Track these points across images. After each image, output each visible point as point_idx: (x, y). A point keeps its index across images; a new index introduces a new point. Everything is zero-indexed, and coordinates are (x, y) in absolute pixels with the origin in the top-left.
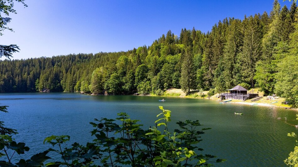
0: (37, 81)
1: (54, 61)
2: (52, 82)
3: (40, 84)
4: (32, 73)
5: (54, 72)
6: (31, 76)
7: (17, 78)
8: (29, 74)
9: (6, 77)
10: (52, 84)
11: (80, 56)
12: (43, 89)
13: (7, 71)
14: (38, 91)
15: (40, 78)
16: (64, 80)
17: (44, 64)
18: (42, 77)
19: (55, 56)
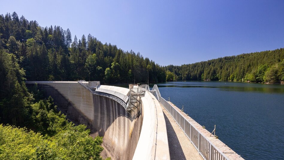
0: (202, 74)
1: (210, 63)
2: (212, 75)
3: (204, 76)
4: (199, 70)
5: (213, 69)
6: (199, 72)
7: (192, 73)
8: (197, 71)
9: (187, 73)
10: (212, 76)
11: (226, 58)
12: (206, 79)
13: (187, 70)
14: (203, 80)
15: (204, 73)
16: (219, 74)
17: (205, 65)
18: (206, 72)
19: (210, 60)
